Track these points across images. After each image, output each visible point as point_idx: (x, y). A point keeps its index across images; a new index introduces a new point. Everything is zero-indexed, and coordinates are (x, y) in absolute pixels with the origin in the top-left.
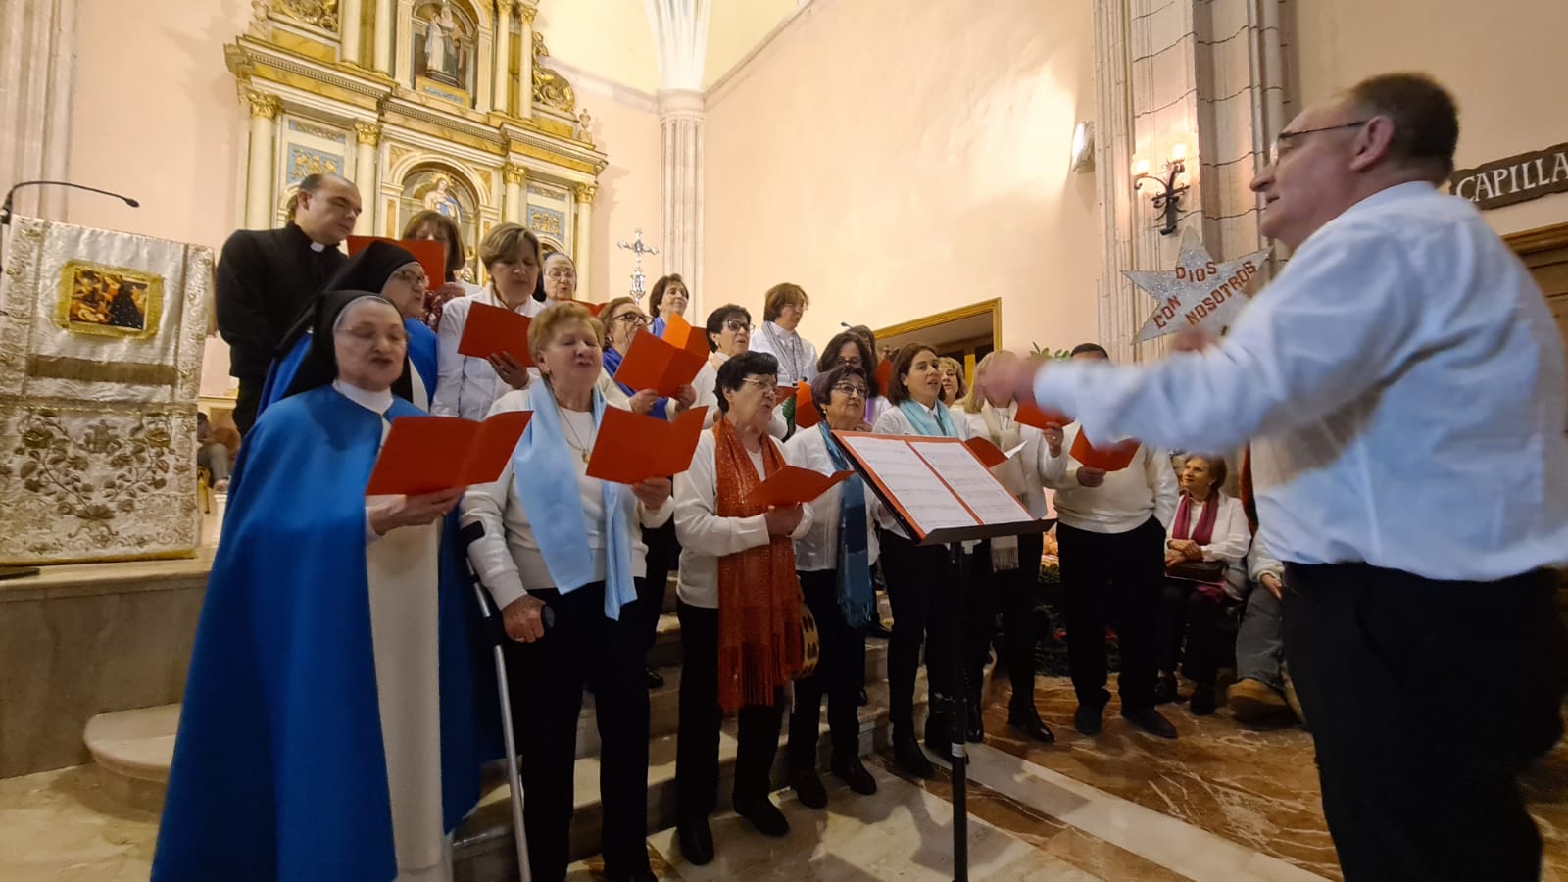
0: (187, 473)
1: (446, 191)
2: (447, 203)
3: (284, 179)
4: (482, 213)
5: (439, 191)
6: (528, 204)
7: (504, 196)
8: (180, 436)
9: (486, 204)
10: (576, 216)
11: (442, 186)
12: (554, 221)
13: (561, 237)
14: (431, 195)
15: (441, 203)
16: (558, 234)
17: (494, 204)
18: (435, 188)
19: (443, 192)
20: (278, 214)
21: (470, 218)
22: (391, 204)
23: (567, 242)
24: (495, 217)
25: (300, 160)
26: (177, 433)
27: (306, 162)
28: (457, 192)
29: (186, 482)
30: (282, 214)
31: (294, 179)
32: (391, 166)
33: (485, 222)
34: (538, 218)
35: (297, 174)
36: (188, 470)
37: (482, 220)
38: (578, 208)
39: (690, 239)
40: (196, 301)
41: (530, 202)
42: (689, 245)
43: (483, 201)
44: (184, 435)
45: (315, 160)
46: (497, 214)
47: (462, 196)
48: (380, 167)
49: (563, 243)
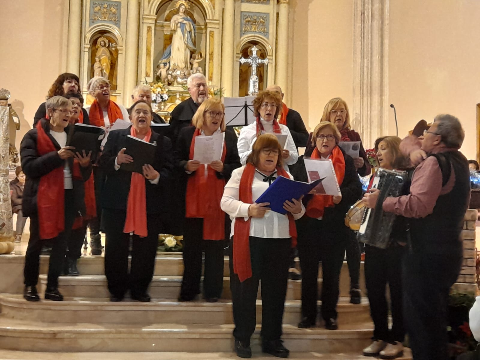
0: (7, 202)
1: (184, 13)
2: (185, 22)
3: (87, 23)
4: (208, 25)
5: (180, 14)
6: (241, 12)
7: (223, 9)
8: (3, 185)
9: (211, 18)
10: (278, 14)
11: (181, 10)
12: (261, 22)
13: (266, 33)
14: (175, 18)
15: (181, 22)
16: (264, 32)
17: (217, 17)
18: (177, 12)
19: (182, 14)
20: (84, 48)
21: (201, 29)
22: (149, 28)
23: (270, 37)
24: (217, 26)
25: (96, 9)
26: (2, 184)
27: (100, 10)
28: (193, 11)
29: (8, 206)
30: (87, 47)
31: (93, 23)
32: (149, 3)
33: (211, 31)
34: (249, 21)
35: (95, 19)
36: (7, 200)
37: (209, 30)
38: (278, 9)
39: (377, 16)
40: (5, 122)
41: (242, 10)
42: (376, 24)
43: (209, 16)
44: (5, 184)
45: (104, 8)
46: (219, 24)
47: (197, 14)
48: (142, 5)
49: (268, 38)
